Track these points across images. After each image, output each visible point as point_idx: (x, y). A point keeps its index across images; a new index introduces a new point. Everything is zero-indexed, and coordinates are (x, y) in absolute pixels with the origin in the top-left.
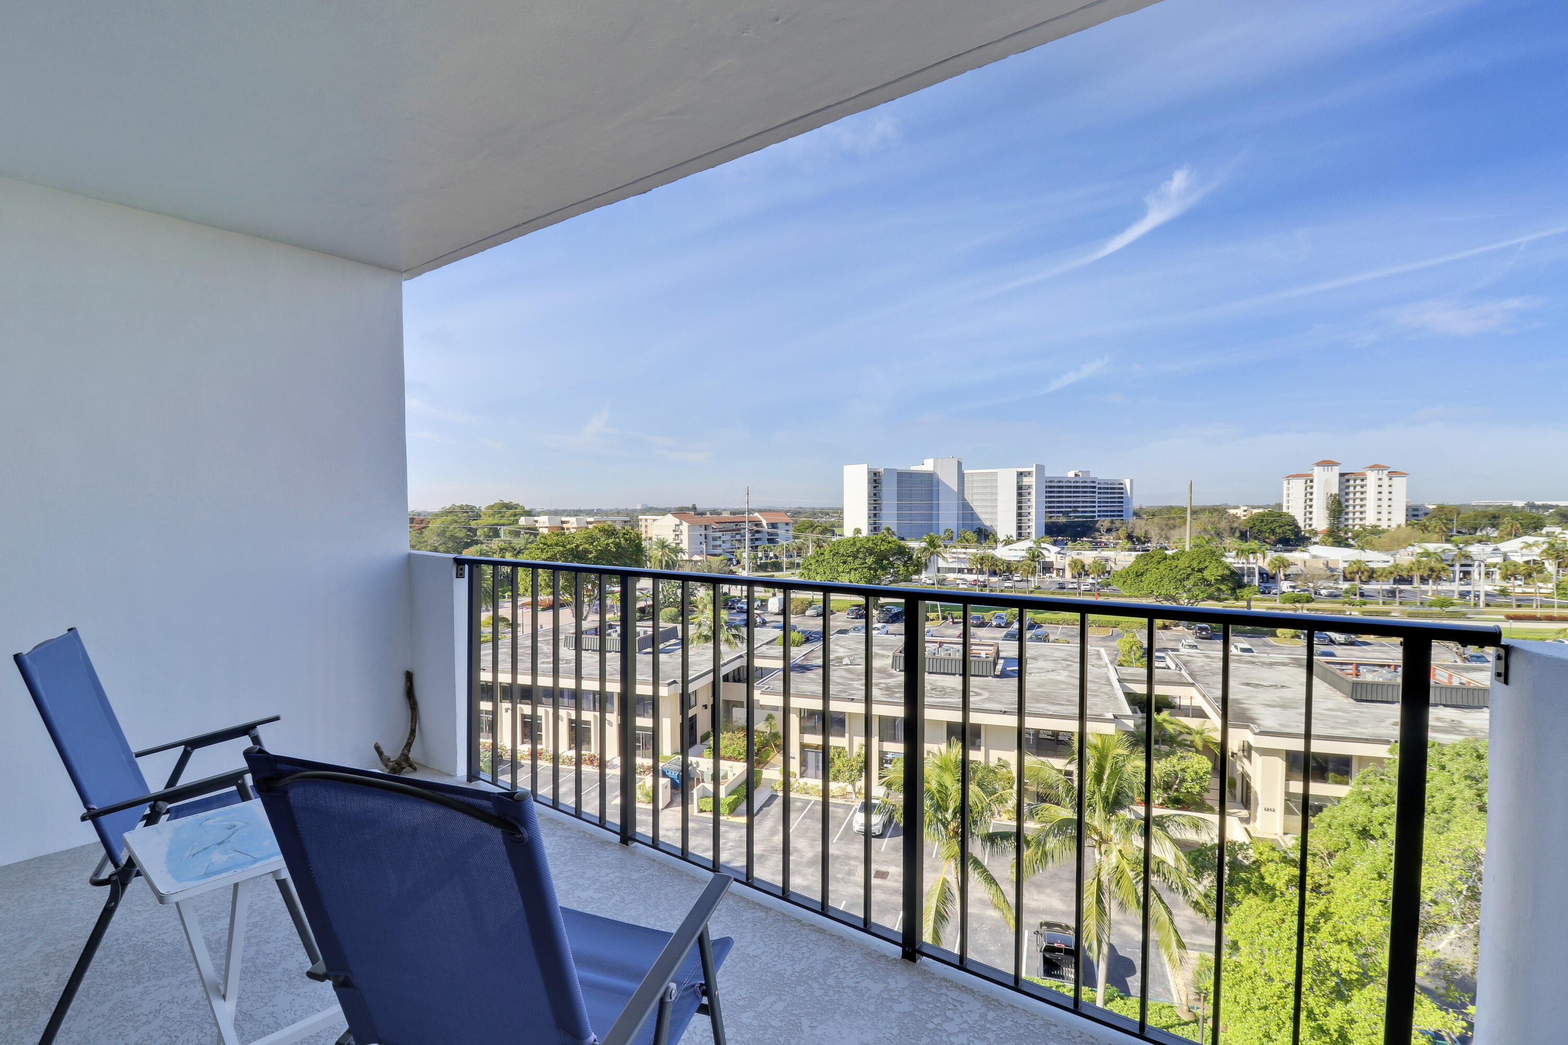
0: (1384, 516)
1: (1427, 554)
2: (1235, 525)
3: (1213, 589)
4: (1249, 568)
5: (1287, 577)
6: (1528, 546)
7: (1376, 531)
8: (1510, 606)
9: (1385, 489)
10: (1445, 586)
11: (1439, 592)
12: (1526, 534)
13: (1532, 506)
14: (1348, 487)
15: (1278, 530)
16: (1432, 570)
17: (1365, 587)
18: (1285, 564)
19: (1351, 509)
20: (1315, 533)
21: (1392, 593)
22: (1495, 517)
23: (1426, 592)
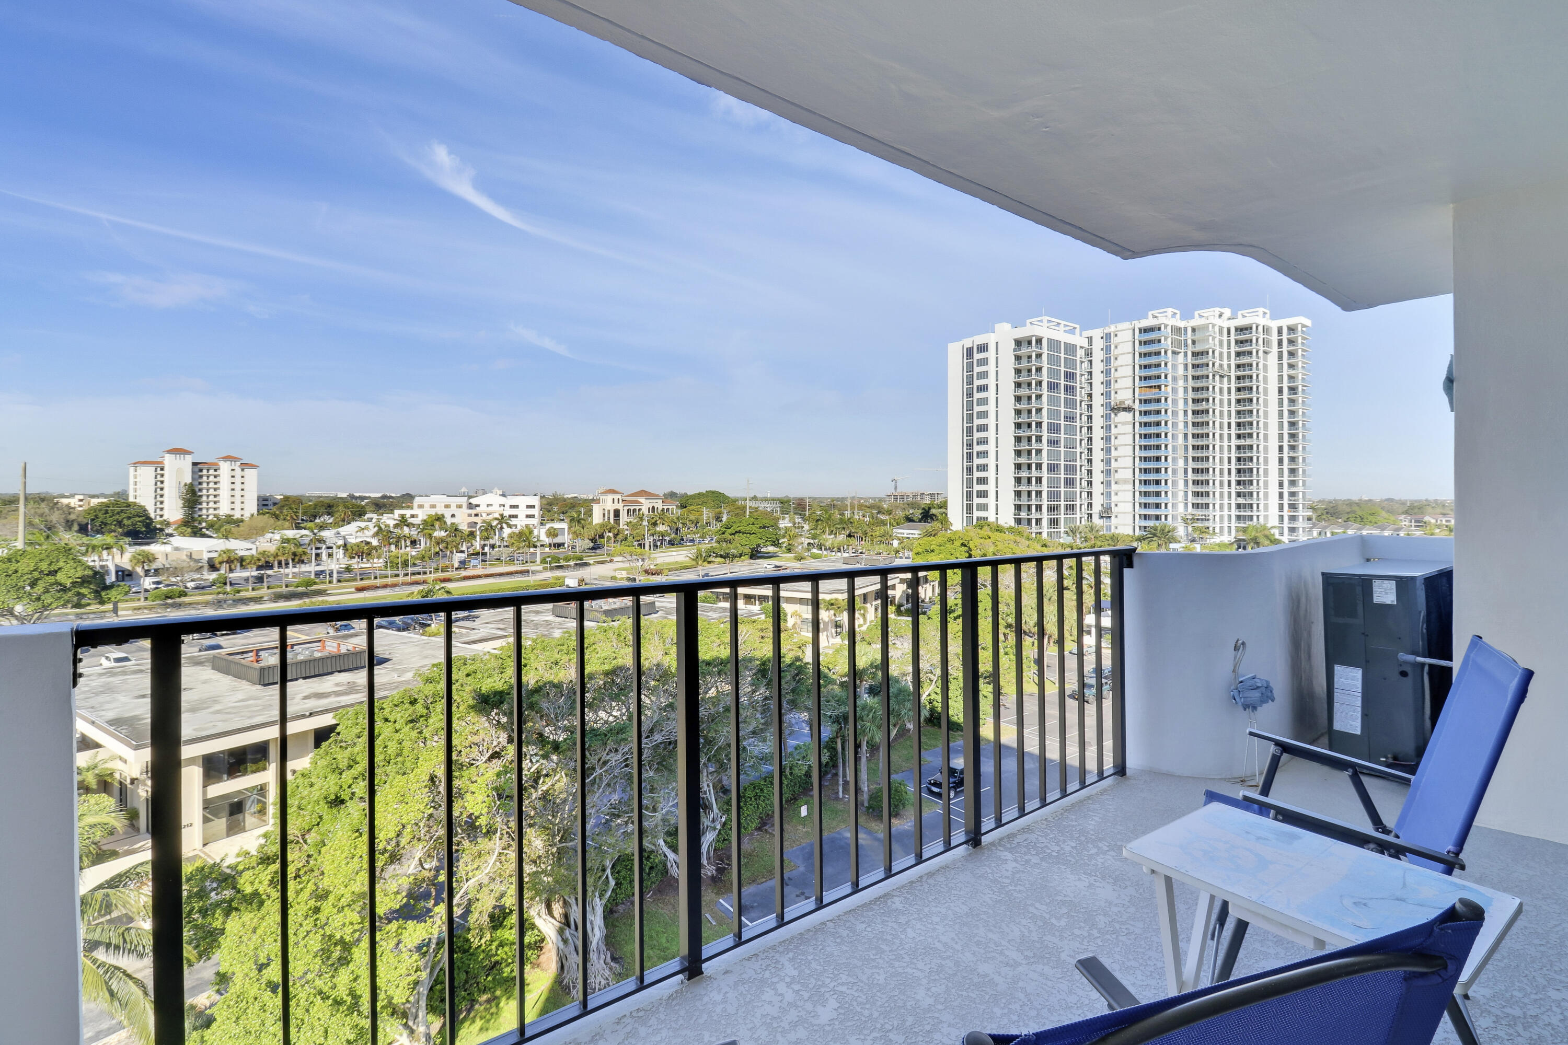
0: (238, 506)
1: (286, 541)
2: (72, 517)
3: (70, 594)
4: (102, 567)
5: (147, 573)
6: (361, 529)
7: (229, 520)
8: (355, 580)
9: (238, 480)
10: (304, 568)
11: (300, 573)
12: (354, 520)
13: (352, 497)
14: (201, 477)
15: (126, 522)
16: (294, 554)
17: (231, 575)
18: (150, 558)
19: (204, 498)
20: (168, 524)
21: (260, 579)
22: (330, 506)
23: (287, 575)
